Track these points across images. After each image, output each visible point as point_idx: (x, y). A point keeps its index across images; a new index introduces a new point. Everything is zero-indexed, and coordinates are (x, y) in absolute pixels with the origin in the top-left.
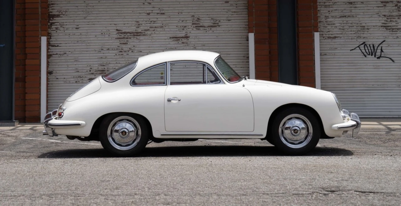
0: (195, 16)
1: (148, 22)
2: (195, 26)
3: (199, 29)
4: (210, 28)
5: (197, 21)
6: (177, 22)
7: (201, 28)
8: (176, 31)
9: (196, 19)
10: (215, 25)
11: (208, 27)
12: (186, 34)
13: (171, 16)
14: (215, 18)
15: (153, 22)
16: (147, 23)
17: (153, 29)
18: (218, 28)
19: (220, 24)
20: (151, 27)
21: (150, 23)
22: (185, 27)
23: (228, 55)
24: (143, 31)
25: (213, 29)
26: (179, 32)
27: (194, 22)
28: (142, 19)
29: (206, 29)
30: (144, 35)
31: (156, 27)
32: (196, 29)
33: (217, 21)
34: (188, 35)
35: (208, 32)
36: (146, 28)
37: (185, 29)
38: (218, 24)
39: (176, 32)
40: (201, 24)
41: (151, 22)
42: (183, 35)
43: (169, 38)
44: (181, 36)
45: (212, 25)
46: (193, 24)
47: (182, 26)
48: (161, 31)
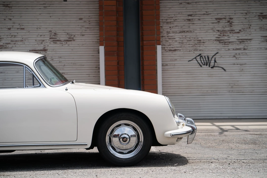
0: (53, 31)
1: (9, 36)
2: (52, 40)
3: (56, 43)
4: (66, 42)
5: (54, 36)
6: (36, 36)
7: (58, 42)
8: (35, 44)
9: (53, 34)
10: (70, 39)
11: (64, 41)
12: (44, 47)
13: (30, 31)
14: (70, 33)
15: (13, 36)
16: (8, 38)
17: (14, 42)
18: (73, 42)
19: (74, 39)
20: (12, 41)
21: (11, 38)
22: (43, 41)
23: (82, 66)
24: (4, 45)
25: (69, 43)
26: (37, 46)
27: (51, 37)
28: (4, 34)
29: (62, 43)
30: (5, 48)
31: (16, 41)
32: (54, 43)
33: (72, 35)
34: (46, 48)
35: (64, 45)
36: (7, 42)
37: (43, 43)
38: (73, 38)
39: (35, 46)
40: (58, 39)
41: (12, 36)
42: (42, 48)
43: (29, 50)
44: (40, 49)
45: (68, 39)
46: (50, 38)
47: (41, 40)
48: (21, 45)
